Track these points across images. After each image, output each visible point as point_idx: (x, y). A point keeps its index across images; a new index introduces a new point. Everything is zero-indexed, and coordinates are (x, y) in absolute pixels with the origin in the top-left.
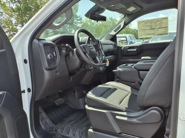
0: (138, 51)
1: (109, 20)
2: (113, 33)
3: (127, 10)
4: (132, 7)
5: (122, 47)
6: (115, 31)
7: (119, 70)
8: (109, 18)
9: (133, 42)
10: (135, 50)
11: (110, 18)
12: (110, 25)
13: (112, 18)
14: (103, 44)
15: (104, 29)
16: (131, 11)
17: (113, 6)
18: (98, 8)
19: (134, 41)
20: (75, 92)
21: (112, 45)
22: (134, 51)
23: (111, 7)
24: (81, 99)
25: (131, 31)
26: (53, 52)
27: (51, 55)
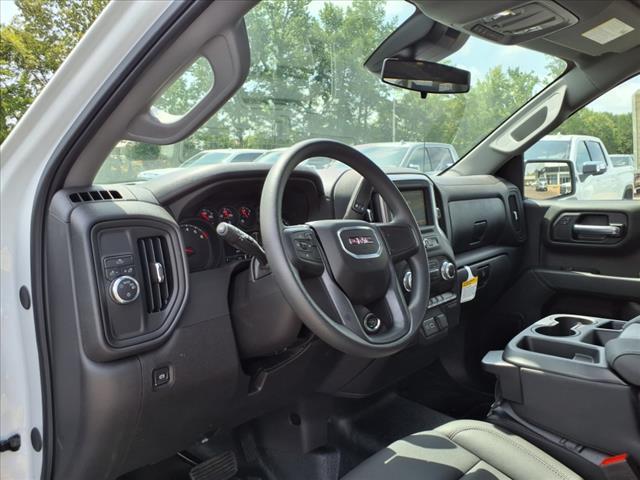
0: (629, 236)
1: (508, 77)
2: (507, 144)
3: (584, 35)
4: (614, 22)
5: (546, 209)
6: (518, 135)
7: (519, 366)
8: (509, 70)
9: (598, 170)
10: (612, 228)
11: (510, 73)
12: (509, 97)
13: (517, 69)
14: (454, 198)
15: (487, 110)
16: (602, 42)
17: (505, 13)
18: (429, 27)
19: (600, 166)
20: (297, 422)
21: (499, 196)
22: (609, 235)
23: (495, 23)
24: (322, 459)
25: (590, 119)
26: (150, 261)
27: (132, 282)
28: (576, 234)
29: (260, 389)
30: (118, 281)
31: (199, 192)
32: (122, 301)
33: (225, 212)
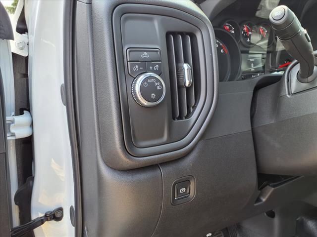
20: (273, 216)
26: (178, 61)
27: (158, 80)
29: (264, 200)
30: (141, 78)
32: (145, 103)
33: (245, 29)
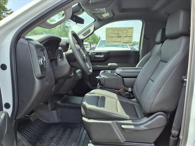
28: (95, 57)
29: (53, 90)
31: (45, 41)
